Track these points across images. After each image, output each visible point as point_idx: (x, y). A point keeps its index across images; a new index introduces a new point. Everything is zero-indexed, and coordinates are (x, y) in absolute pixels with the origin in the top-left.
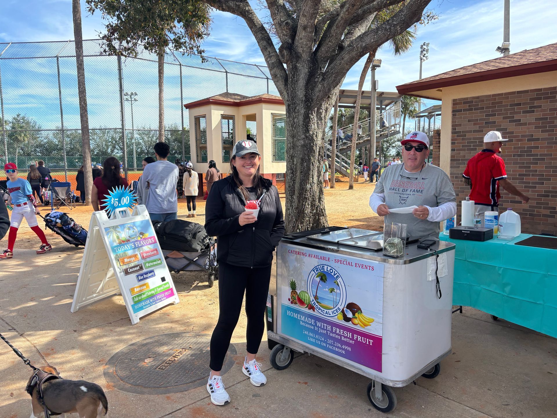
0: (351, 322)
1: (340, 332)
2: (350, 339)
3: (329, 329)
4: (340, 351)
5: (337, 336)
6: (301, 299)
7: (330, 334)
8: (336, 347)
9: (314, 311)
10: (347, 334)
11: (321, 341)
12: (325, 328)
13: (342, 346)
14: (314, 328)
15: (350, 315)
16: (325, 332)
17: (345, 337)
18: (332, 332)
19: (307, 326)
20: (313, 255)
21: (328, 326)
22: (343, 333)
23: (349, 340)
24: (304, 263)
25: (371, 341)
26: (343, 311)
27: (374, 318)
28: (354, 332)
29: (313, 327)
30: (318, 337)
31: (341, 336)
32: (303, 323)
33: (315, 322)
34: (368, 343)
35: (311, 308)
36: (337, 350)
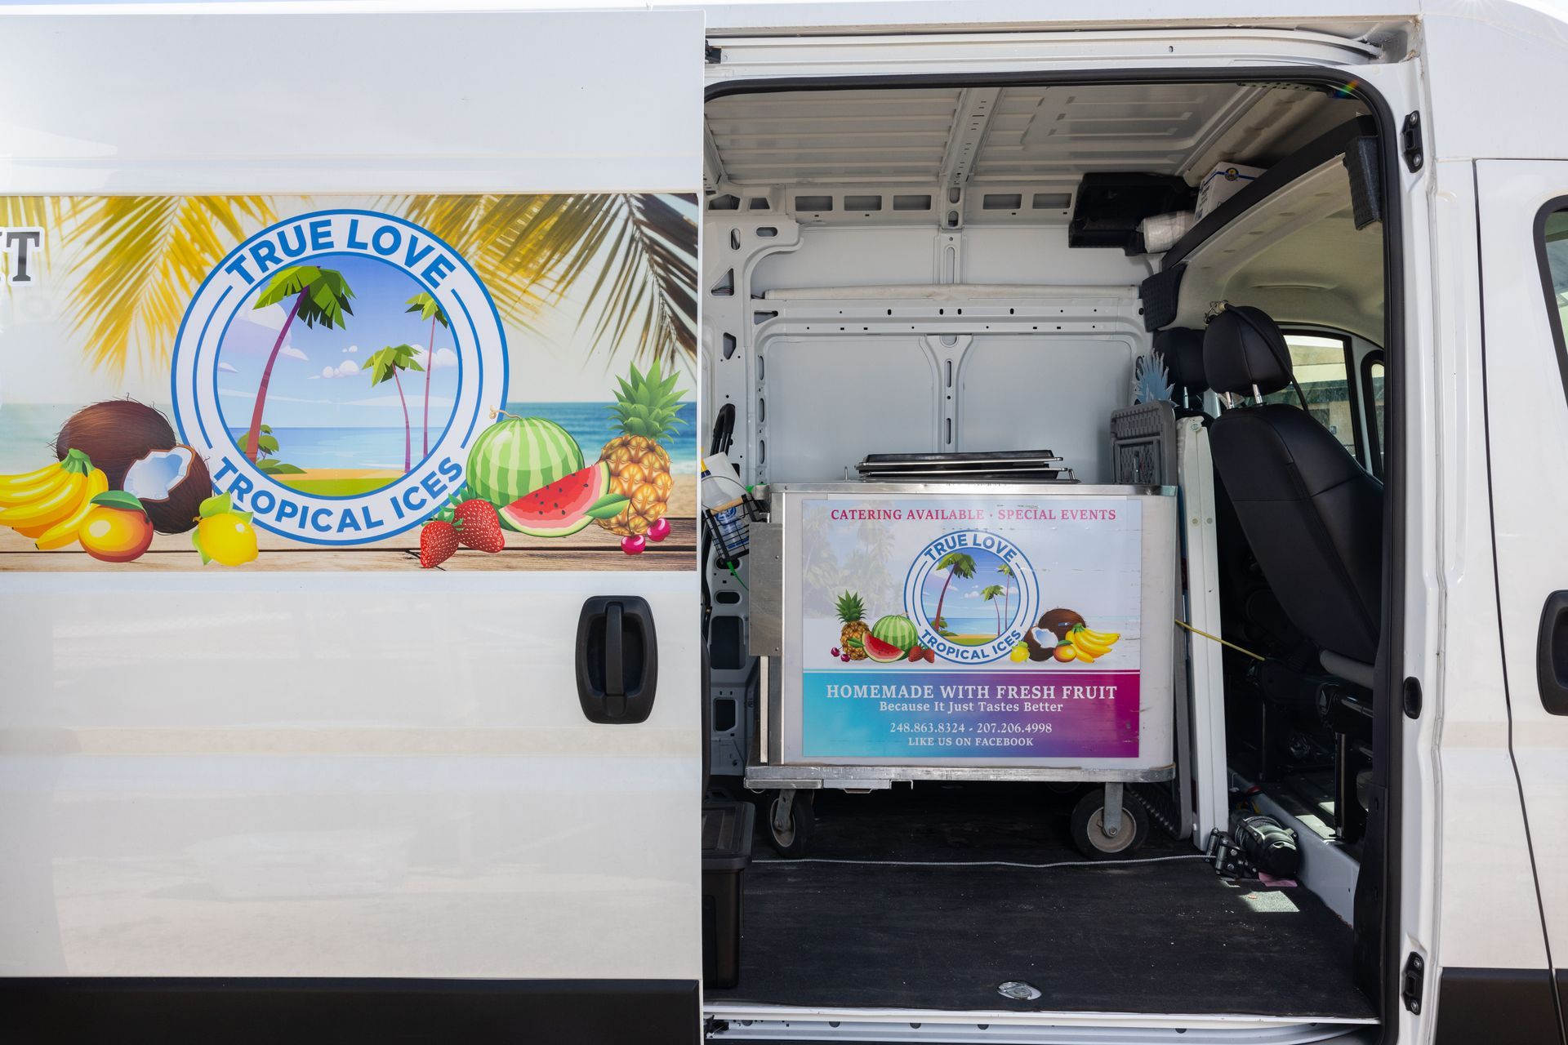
0: (1051, 659)
1: (1019, 693)
2: (1051, 702)
3: (983, 695)
4: (1018, 741)
5: (1009, 707)
6: (882, 638)
7: (985, 708)
8: (1005, 735)
9: (931, 660)
10: (1042, 691)
11: (956, 735)
12: (970, 696)
13: (1023, 729)
14: (933, 705)
15: (1048, 640)
16: (969, 707)
17: (1033, 701)
18: (991, 700)
19: (904, 707)
20: (925, 512)
21: (980, 688)
22: (1030, 692)
23: (1047, 705)
24: (893, 539)
25: (1111, 688)
26: (1028, 638)
27: (1119, 632)
28: (1064, 681)
29: (928, 706)
30: (946, 726)
31: (1021, 703)
32: (891, 707)
33: (936, 691)
34: (1101, 697)
35: (919, 653)
36: (1007, 742)
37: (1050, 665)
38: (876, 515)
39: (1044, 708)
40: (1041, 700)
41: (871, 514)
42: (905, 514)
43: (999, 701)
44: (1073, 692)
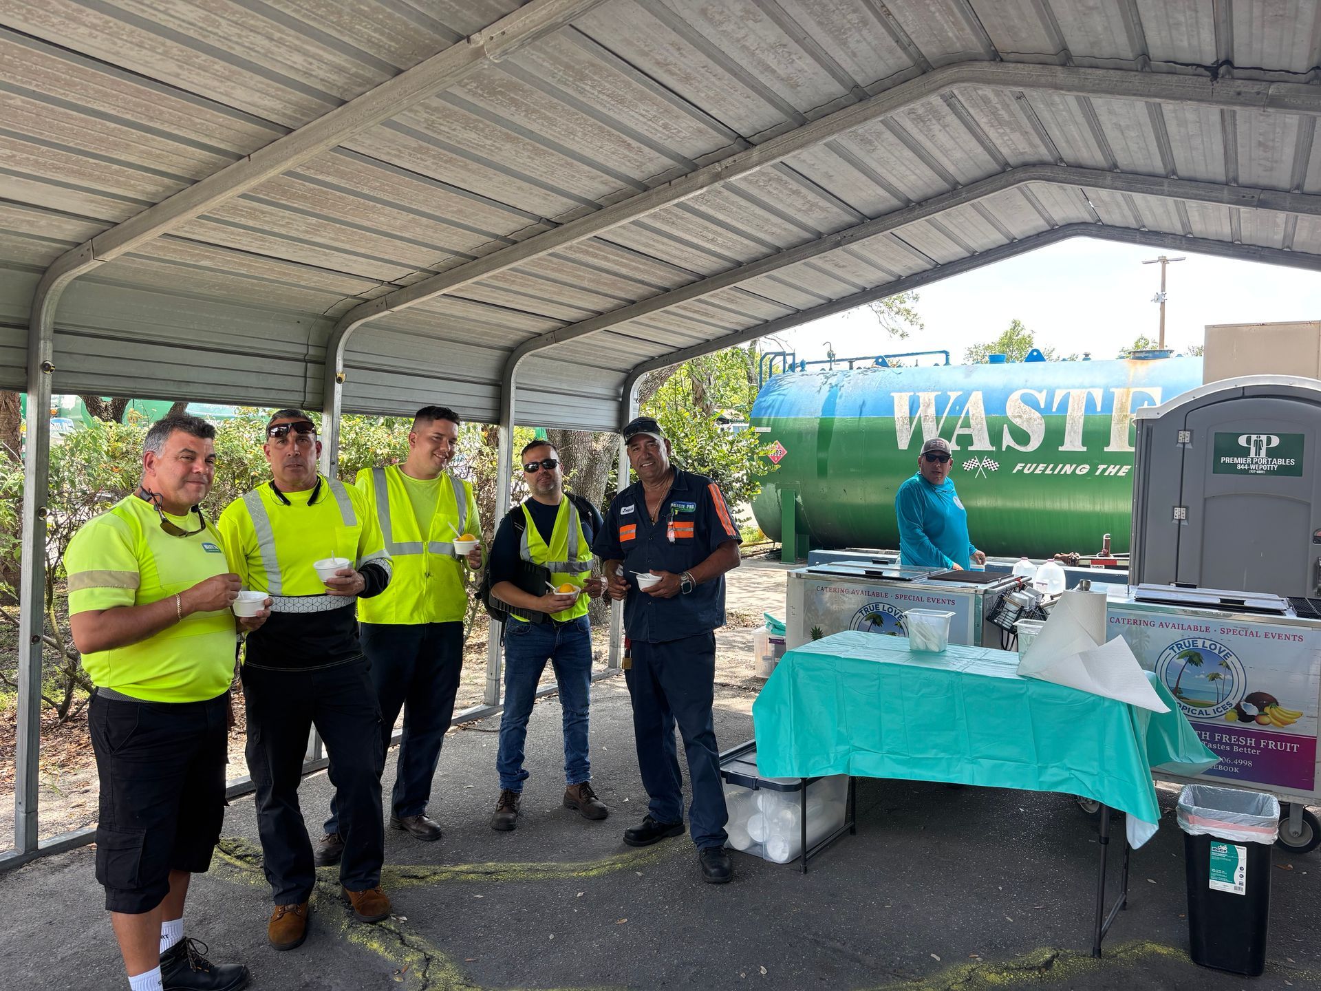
37: (1252, 726)
38: (1138, 623)
39: (1247, 751)
40: (1245, 746)
41: (1135, 622)
42: (1157, 625)
43: (1216, 743)
44: (1268, 744)
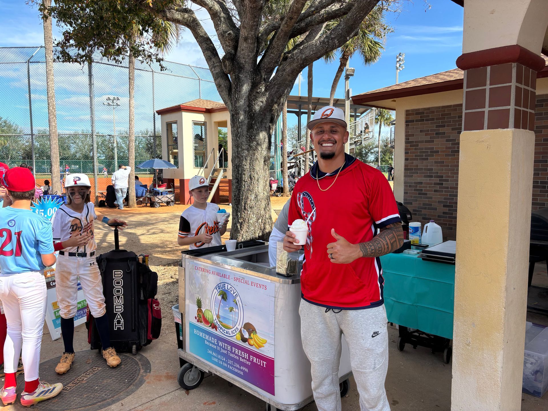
0: (247, 342)
1: (238, 352)
2: (248, 360)
3: (229, 349)
4: (239, 372)
5: (236, 357)
6: (206, 317)
7: (230, 354)
8: (235, 367)
9: (217, 330)
10: (244, 354)
11: (223, 361)
12: (226, 348)
13: (240, 367)
14: (217, 347)
15: (246, 334)
16: (225, 352)
18: (231, 352)
19: (210, 345)
20: (216, 273)
21: (228, 346)
22: (241, 354)
23: (246, 361)
24: (208, 280)
25: (265, 362)
26: (240, 331)
27: (267, 340)
28: (250, 353)
29: (215, 347)
30: (220, 357)
31: (239, 356)
32: (207, 343)
33: (218, 342)
34: (262, 365)
35: (214, 327)
36: (236, 370)
37: (247, 345)
44: (253, 359)
